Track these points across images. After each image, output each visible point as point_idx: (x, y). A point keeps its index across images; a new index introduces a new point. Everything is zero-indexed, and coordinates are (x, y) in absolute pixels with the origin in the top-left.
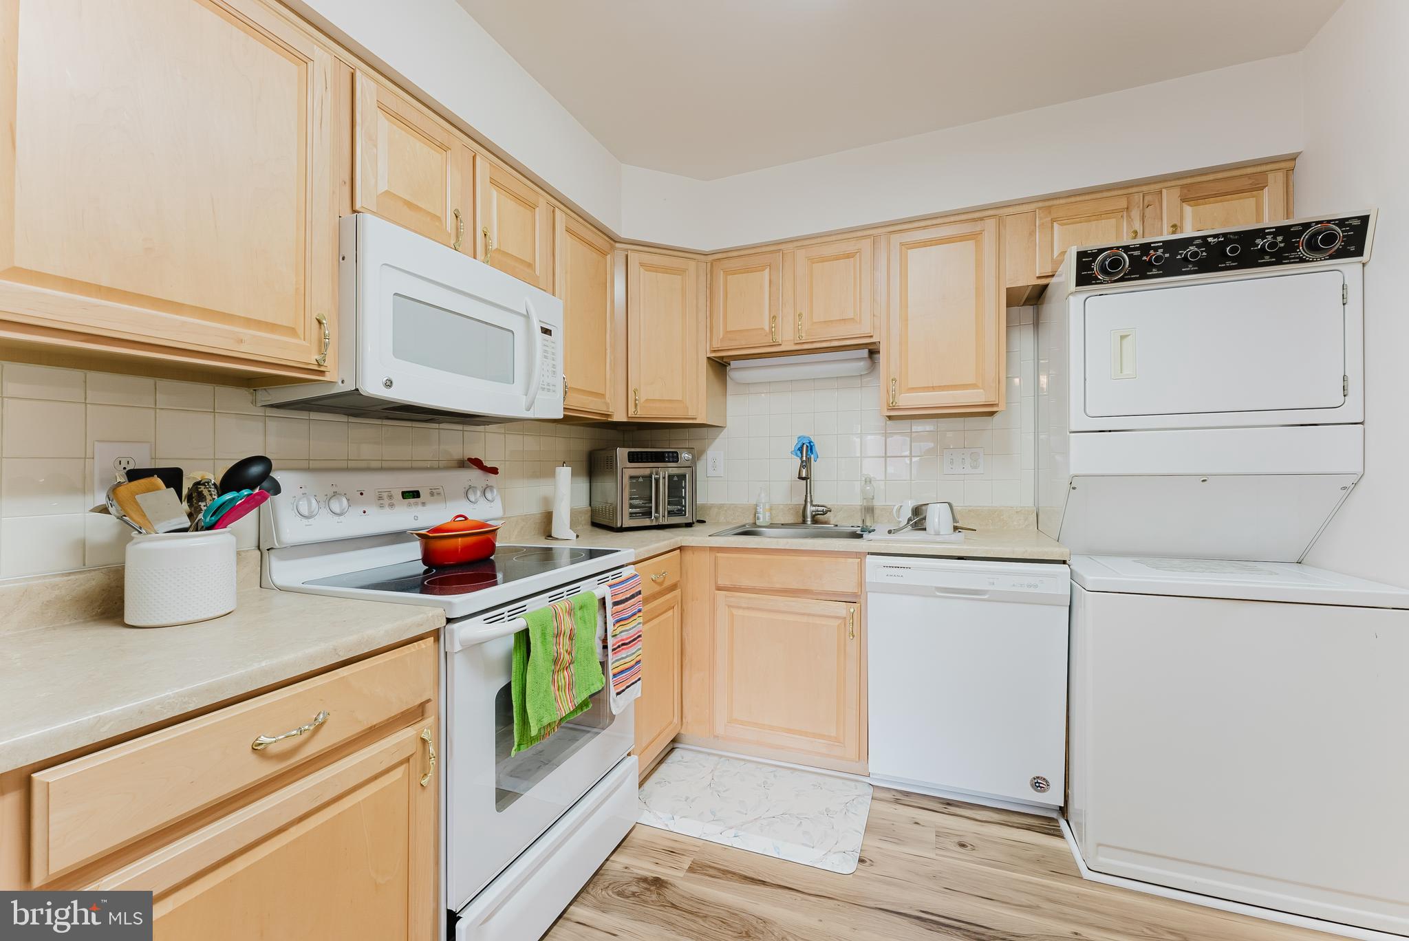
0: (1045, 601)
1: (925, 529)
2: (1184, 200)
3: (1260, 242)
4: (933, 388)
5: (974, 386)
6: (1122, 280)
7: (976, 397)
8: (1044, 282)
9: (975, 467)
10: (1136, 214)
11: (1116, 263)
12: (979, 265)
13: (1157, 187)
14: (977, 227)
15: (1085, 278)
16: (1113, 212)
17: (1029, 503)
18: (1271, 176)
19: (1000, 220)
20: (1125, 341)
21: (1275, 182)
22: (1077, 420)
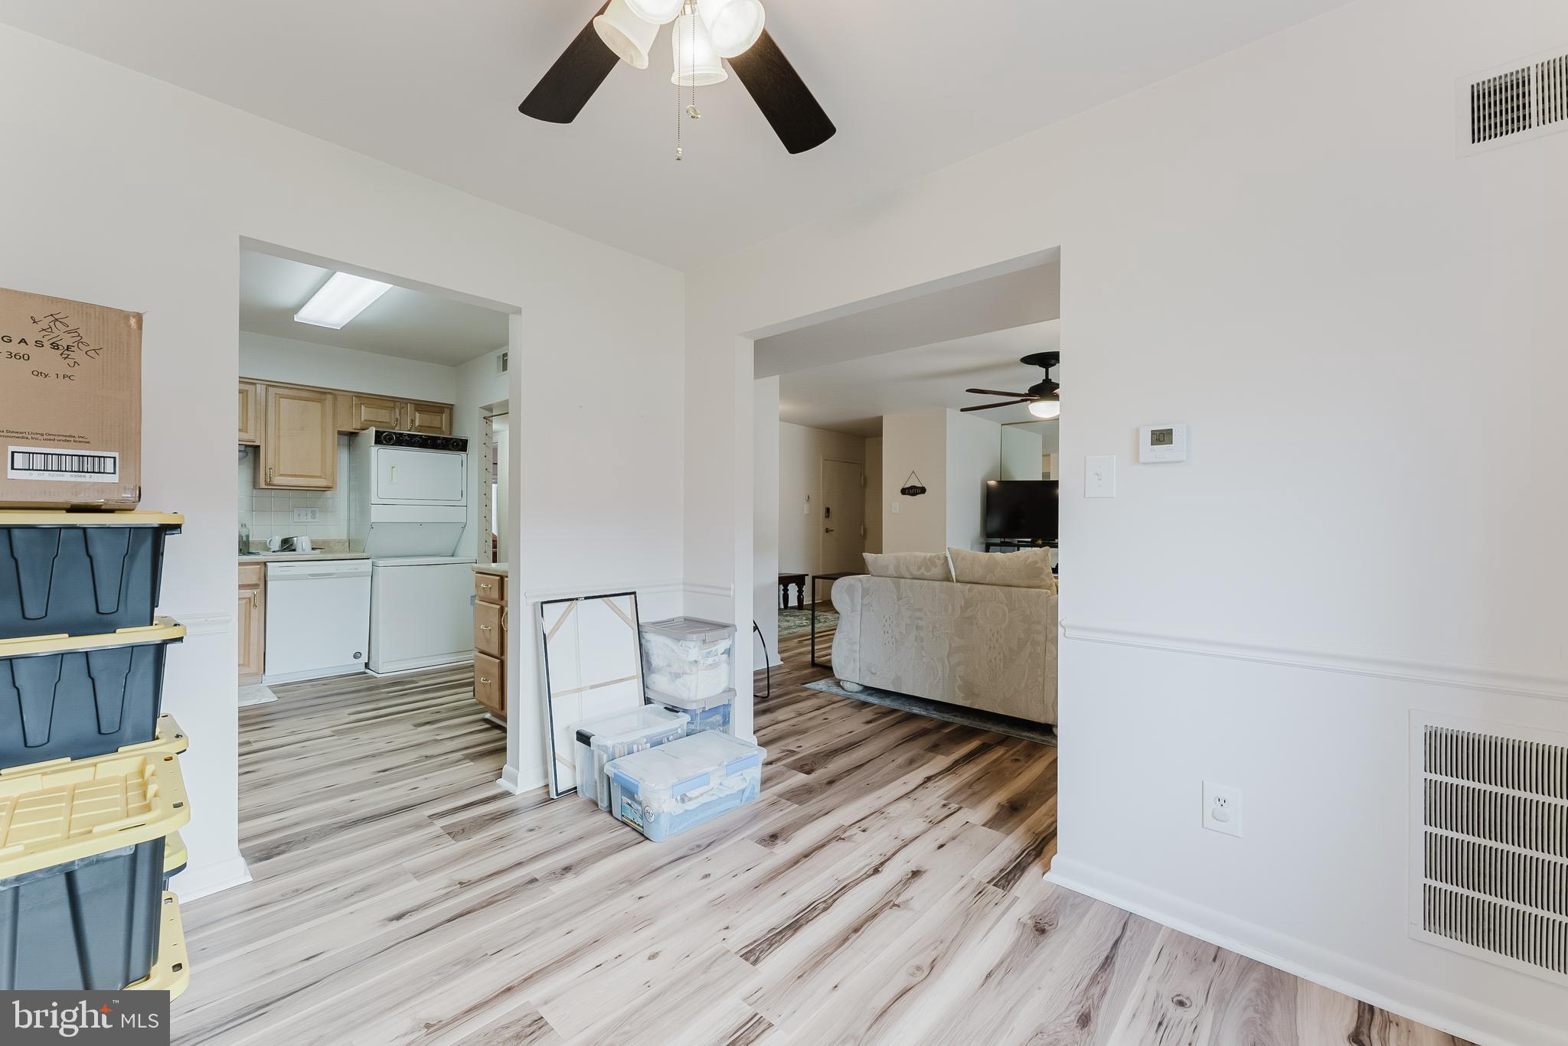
0: (362, 575)
1: (294, 550)
2: (416, 410)
3: (439, 442)
4: (296, 476)
5: (320, 477)
6: (392, 445)
7: (322, 483)
8: (357, 431)
9: (314, 518)
10: (397, 411)
11: (391, 439)
12: (323, 415)
13: (407, 401)
14: (323, 397)
15: (378, 441)
16: (389, 407)
17: (345, 537)
18: (446, 410)
19: (335, 397)
20: (394, 469)
21: (447, 411)
22: (374, 499)
